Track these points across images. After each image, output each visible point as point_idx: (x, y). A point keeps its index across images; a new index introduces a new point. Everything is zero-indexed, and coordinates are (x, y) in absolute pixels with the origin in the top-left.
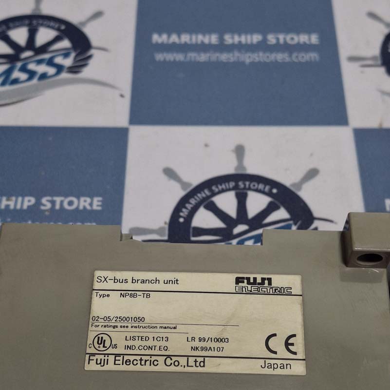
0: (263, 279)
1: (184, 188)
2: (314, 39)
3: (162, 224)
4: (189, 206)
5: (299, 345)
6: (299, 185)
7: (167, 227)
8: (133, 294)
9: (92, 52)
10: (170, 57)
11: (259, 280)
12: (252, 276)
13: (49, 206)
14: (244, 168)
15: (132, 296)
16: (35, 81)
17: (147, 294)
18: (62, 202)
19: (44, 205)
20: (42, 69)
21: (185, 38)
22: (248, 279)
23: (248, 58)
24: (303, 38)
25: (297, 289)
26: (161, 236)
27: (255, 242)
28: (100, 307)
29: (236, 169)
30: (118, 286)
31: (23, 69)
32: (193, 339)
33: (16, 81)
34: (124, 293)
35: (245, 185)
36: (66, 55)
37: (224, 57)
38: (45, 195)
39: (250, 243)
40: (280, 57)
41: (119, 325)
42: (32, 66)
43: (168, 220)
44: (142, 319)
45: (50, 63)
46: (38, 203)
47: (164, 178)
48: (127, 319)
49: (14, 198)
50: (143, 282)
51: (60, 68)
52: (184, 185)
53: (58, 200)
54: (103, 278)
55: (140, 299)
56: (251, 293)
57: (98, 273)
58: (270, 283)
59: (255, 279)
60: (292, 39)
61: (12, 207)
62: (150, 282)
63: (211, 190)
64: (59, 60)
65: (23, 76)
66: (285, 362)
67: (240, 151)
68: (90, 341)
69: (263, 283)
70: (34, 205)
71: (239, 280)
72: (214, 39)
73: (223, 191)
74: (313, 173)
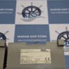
74: (7, 32)
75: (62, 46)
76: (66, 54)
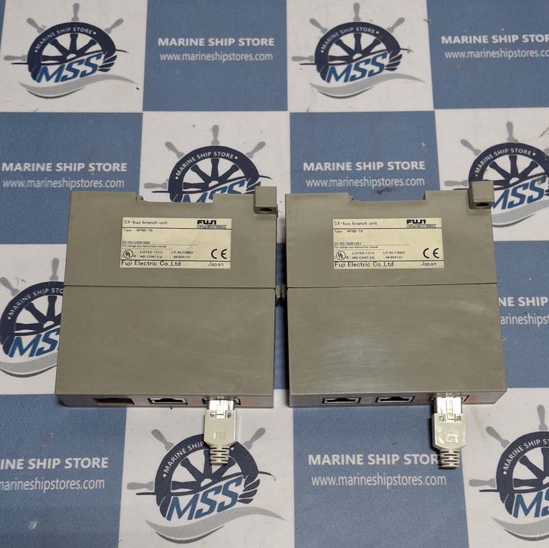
0: (212, 221)
1: (178, 156)
2: (271, 42)
3: (165, 181)
4: (182, 169)
5: (228, 255)
6: (252, 154)
7: (168, 182)
8: (143, 229)
9: (117, 53)
10: (170, 57)
11: (210, 222)
12: (206, 220)
13: (94, 169)
14: (218, 142)
15: (143, 230)
16: (78, 78)
17: (151, 229)
18: (102, 166)
19: (91, 169)
20: (82, 68)
21: (181, 41)
22: (204, 221)
23: (224, 58)
24: (264, 41)
25: (229, 226)
26: (164, 188)
27: (222, 192)
28: (127, 236)
29: (213, 142)
30: (136, 225)
31: (70, 69)
32: (175, 252)
33: (65, 78)
34: (139, 229)
35: (218, 154)
36: (98, 57)
37: (208, 57)
38: (91, 162)
39: (219, 192)
40: (246, 57)
41: (136, 245)
42: (75, 66)
43: (168, 179)
44: (148, 243)
45: (88, 63)
46: (87, 167)
47: (166, 149)
48: (140, 242)
49: (71, 164)
50: (149, 223)
51: (94, 67)
52: (179, 154)
53: (99, 165)
54: (128, 222)
55: (147, 232)
56: (205, 228)
57: (124, 219)
58: (215, 223)
59: (208, 221)
60: (256, 42)
61: (71, 170)
62: (153, 223)
63: (196, 158)
64: (93, 61)
65: (70, 74)
66: (220, 263)
67: (215, 130)
68: (122, 254)
69: (212, 223)
70: (84, 169)
71: (199, 222)
72: (201, 42)
73: (204, 158)
74: (261, 145)
75: (486, 205)
76: (500, 235)
